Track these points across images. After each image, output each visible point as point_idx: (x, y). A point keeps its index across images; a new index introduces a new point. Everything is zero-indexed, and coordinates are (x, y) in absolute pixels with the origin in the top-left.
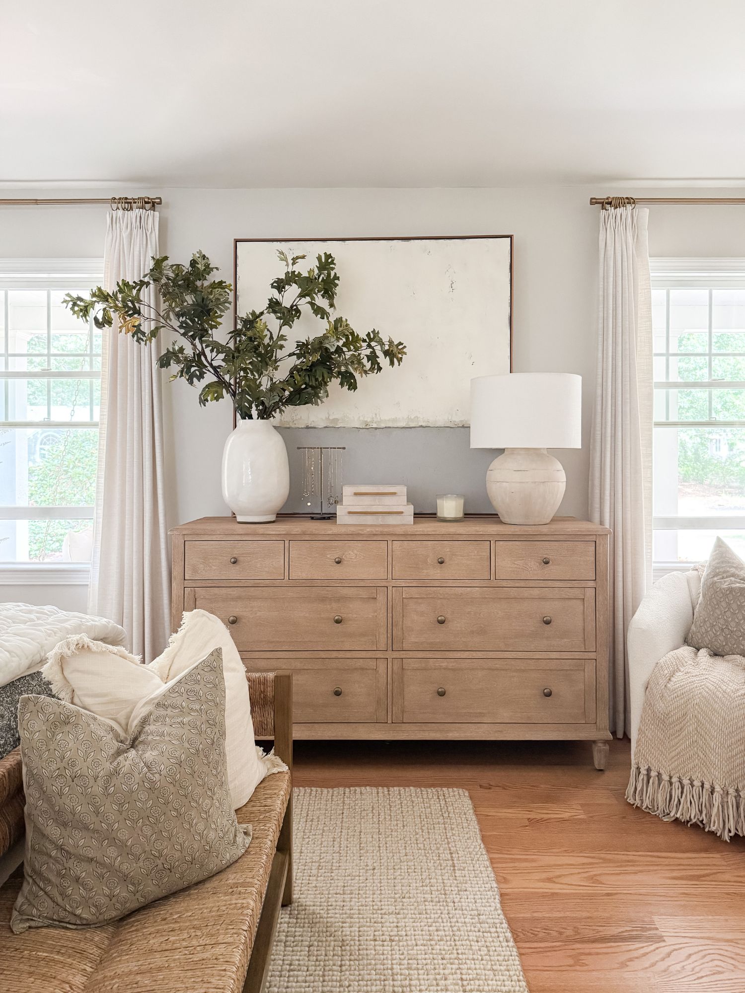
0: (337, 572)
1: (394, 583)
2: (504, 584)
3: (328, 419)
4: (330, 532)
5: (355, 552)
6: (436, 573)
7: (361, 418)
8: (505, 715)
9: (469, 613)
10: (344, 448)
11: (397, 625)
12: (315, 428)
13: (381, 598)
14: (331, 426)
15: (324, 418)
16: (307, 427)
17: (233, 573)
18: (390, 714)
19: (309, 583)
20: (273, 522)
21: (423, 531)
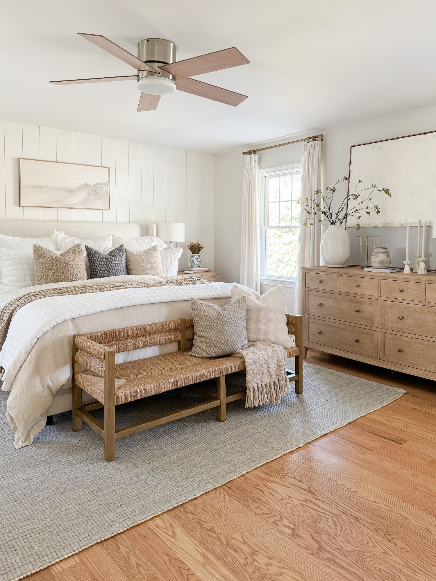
0: (358, 291)
1: (381, 298)
2: (432, 305)
3: (384, 223)
4: (355, 273)
5: (365, 283)
6: (399, 296)
7: (399, 222)
8: (431, 368)
9: (415, 317)
10: (379, 237)
11: (382, 317)
12: (378, 227)
13: (375, 304)
14: (385, 226)
15: (382, 223)
16: (375, 227)
17: (321, 286)
18: (379, 355)
19: (347, 294)
20: (343, 268)
21: (393, 276)
